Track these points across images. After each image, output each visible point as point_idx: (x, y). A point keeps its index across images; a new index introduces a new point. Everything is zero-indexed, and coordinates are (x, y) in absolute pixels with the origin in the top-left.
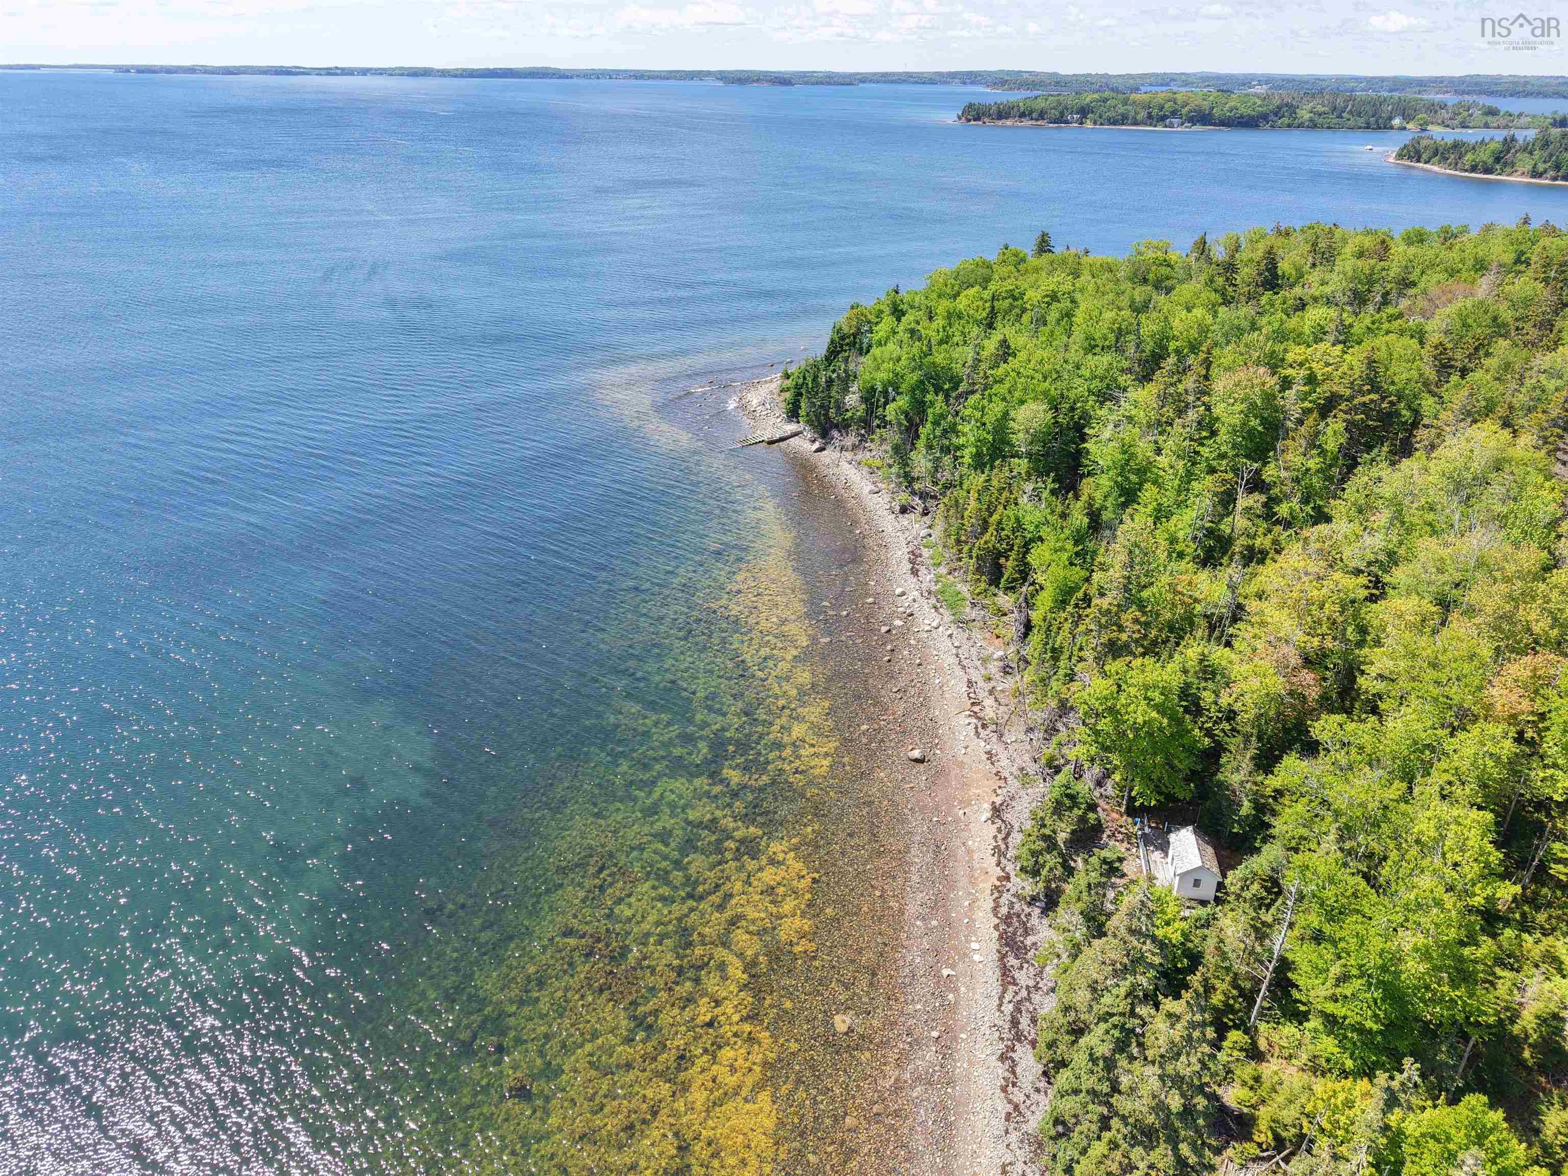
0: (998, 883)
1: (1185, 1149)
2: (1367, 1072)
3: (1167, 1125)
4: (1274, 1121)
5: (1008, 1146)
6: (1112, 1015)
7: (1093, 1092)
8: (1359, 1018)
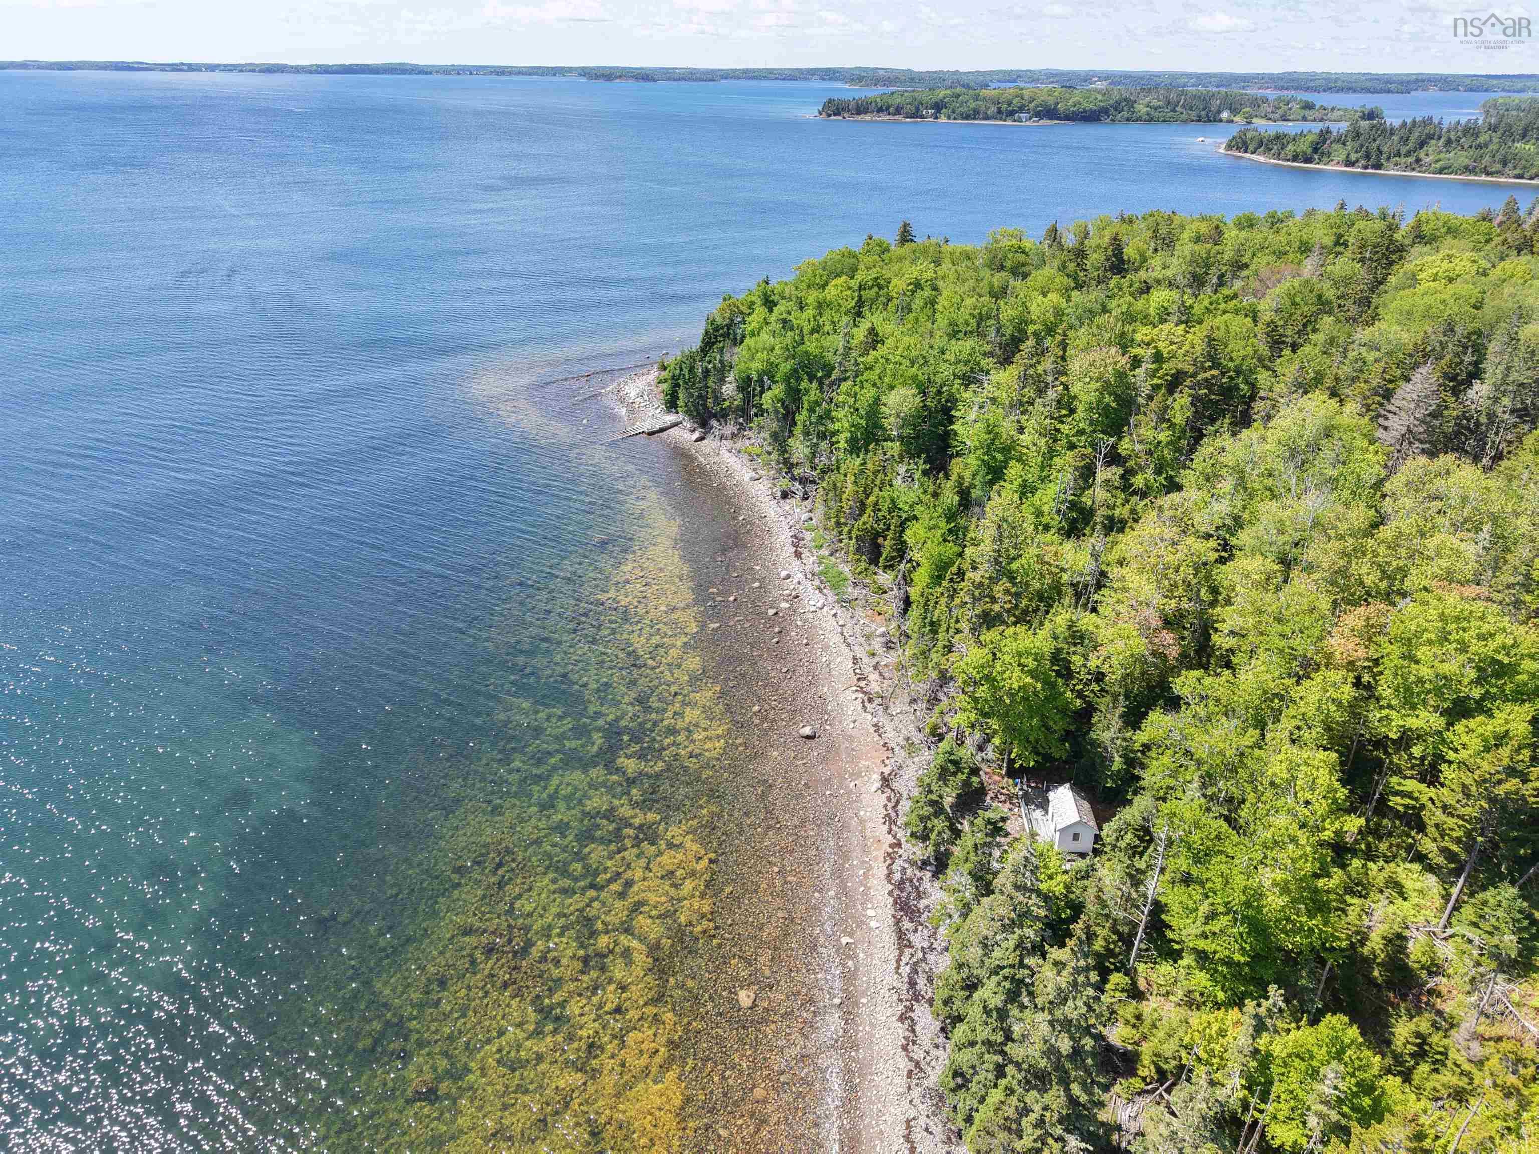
0: (890, 851)
1: (1075, 1089)
2: (1237, 1002)
3: (1058, 1067)
4: (1155, 1055)
5: (911, 1102)
6: (1002, 968)
7: (988, 1043)
8: (1227, 953)
